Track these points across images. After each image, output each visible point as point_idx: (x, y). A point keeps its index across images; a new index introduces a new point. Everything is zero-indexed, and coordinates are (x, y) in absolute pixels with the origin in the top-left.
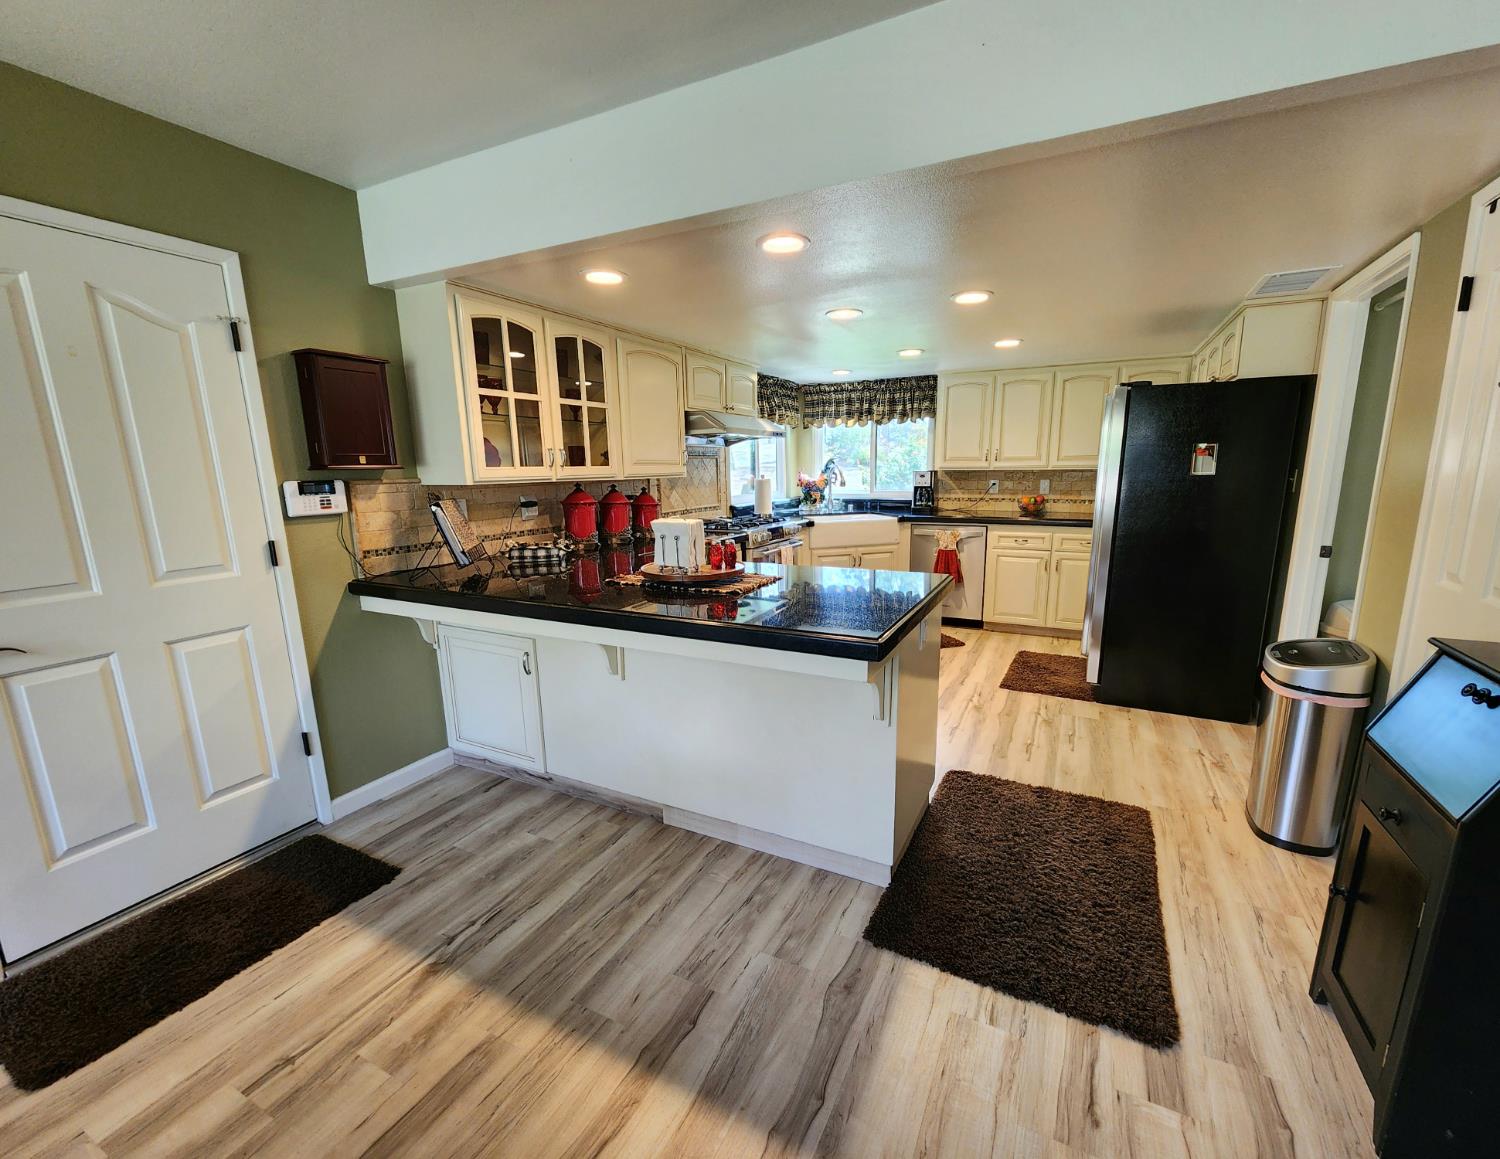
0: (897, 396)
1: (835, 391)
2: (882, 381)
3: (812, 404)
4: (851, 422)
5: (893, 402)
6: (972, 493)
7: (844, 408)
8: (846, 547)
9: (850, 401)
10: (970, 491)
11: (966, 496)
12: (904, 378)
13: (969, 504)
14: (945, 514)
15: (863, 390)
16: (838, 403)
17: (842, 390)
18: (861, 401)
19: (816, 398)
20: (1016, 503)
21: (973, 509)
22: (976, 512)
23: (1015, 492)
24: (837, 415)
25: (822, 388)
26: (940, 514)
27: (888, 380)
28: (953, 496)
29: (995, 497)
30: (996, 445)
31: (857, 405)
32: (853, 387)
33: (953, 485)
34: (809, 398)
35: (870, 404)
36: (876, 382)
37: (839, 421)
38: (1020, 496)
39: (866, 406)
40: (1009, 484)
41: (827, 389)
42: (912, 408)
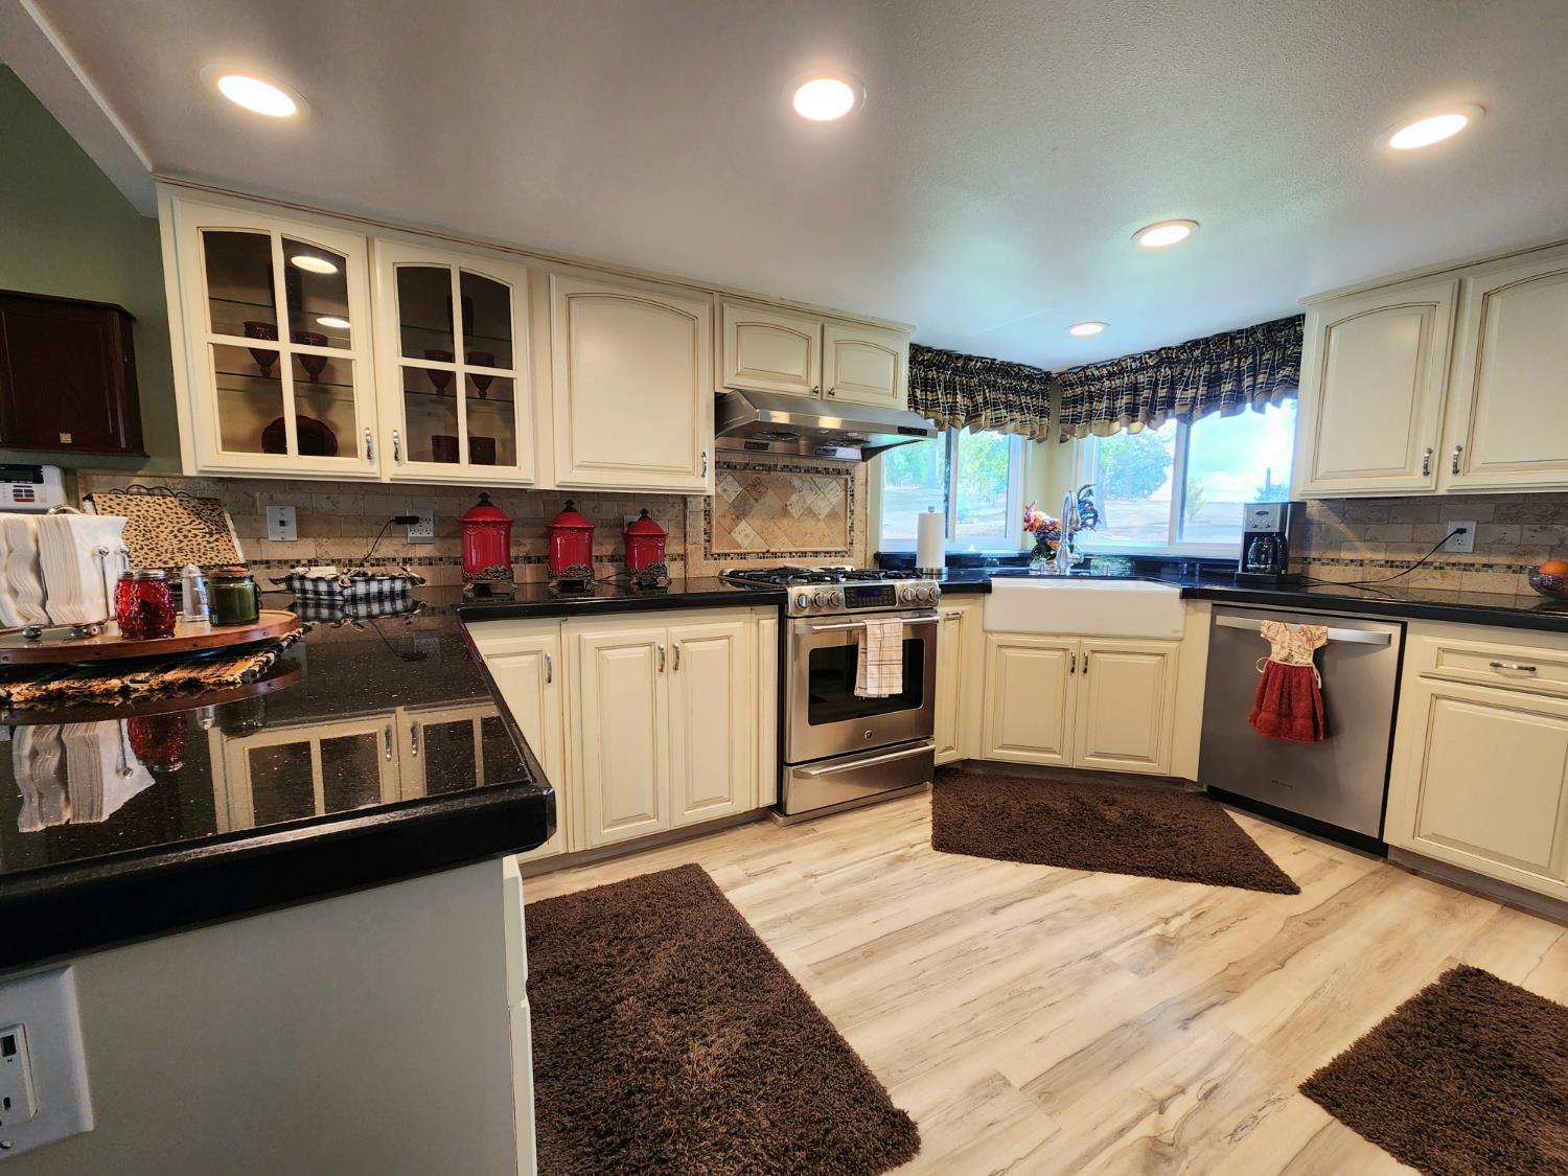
0: (1226, 366)
1: (1111, 375)
2: (1195, 343)
3: (1076, 401)
4: (1136, 426)
5: (1214, 381)
6: (1399, 550)
7: (1123, 402)
8: (1058, 635)
9: (1135, 389)
10: (1389, 546)
11: (1381, 556)
12: (1240, 332)
13: (1389, 573)
14: (1323, 590)
15: (1157, 366)
16: (1114, 394)
17: (1122, 371)
18: (1154, 385)
19: (1079, 390)
20: (1524, 578)
21: (1396, 583)
22: (1405, 592)
23: (1526, 550)
24: (1112, 415)
25: (1088, 372)
26: (1311, 590)
27: (1207, 340)
28: (1346, 555)
29: (1464, 559)
30: (1456, 435)
31: (1146, 393)
32: (1140, 362)
33: (1350, 535)
34: (1070, 393)
35: (1172, 389)
36: (1182, 348)
37: (1116, 425)
38: (1540, 561)
39: (1162, 393)
40: (1513, 532)
41: (1096, 373)
42: (1254, 385)
